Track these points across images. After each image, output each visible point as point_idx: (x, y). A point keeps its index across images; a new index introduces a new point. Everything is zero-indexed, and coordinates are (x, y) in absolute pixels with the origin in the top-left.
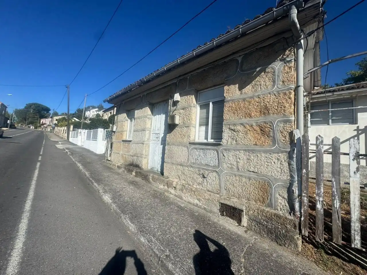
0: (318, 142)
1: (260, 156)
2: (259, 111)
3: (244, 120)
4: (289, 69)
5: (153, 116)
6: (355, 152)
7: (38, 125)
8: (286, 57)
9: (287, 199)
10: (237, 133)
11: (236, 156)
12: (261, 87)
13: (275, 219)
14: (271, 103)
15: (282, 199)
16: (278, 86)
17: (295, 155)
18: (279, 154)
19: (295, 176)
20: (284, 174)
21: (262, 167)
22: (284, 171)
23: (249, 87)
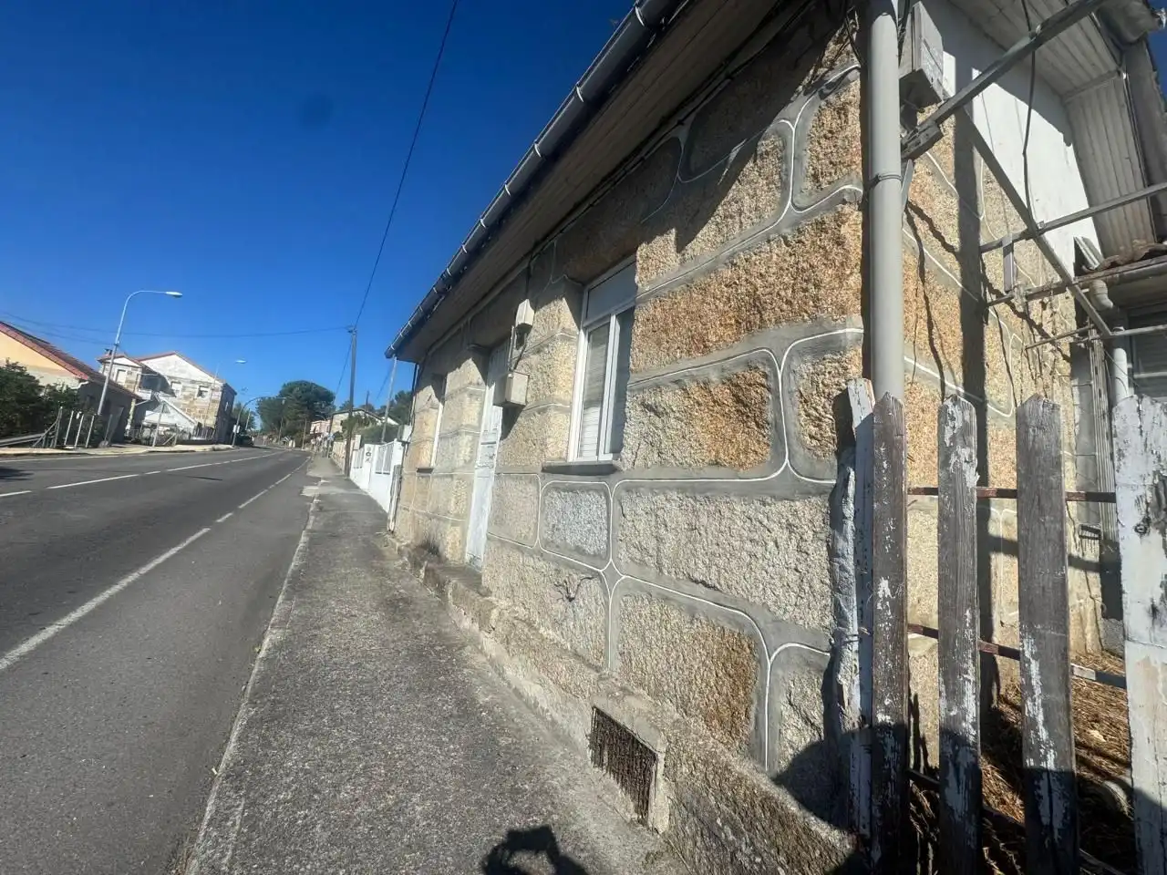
0: (948, 434)
1: (727, 514)
2: (733, 322)
3: (687, 364)
4: (840, 118)
5: (487, 387)
6: (1149, 481)
7: (305, 437)
8: (827, 72)
9: (822, 726)
10: (663, 421)
11: (657, 515)
12: (743, 220)
13: (765, 825)
14: (771, 280)
15: (801, 724)
16: (798, 197)
17: (852, 506)
18: (793, 501)
19: (849, 615)
20: (811, 598)
21: (734, 563)
22: (811, 587)
23: (707, 232)
